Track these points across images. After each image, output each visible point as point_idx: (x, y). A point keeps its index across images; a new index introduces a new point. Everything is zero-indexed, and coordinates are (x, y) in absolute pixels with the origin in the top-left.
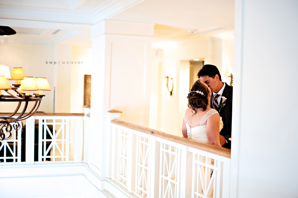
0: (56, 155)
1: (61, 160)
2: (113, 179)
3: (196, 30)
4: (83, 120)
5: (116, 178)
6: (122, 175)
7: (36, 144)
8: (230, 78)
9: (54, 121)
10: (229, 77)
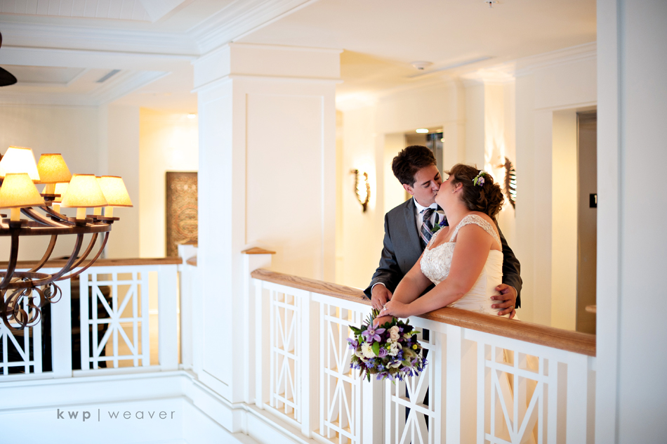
0: (120, 354)
1: (133, 366)
2: (259, 404)
3: (430, 64)
4: (179, 273)
5: (268, 403)
6: (283, 395)
7: (76, 331)
8: (504, 170)
9: (115, 277)
10: (502, 166)
